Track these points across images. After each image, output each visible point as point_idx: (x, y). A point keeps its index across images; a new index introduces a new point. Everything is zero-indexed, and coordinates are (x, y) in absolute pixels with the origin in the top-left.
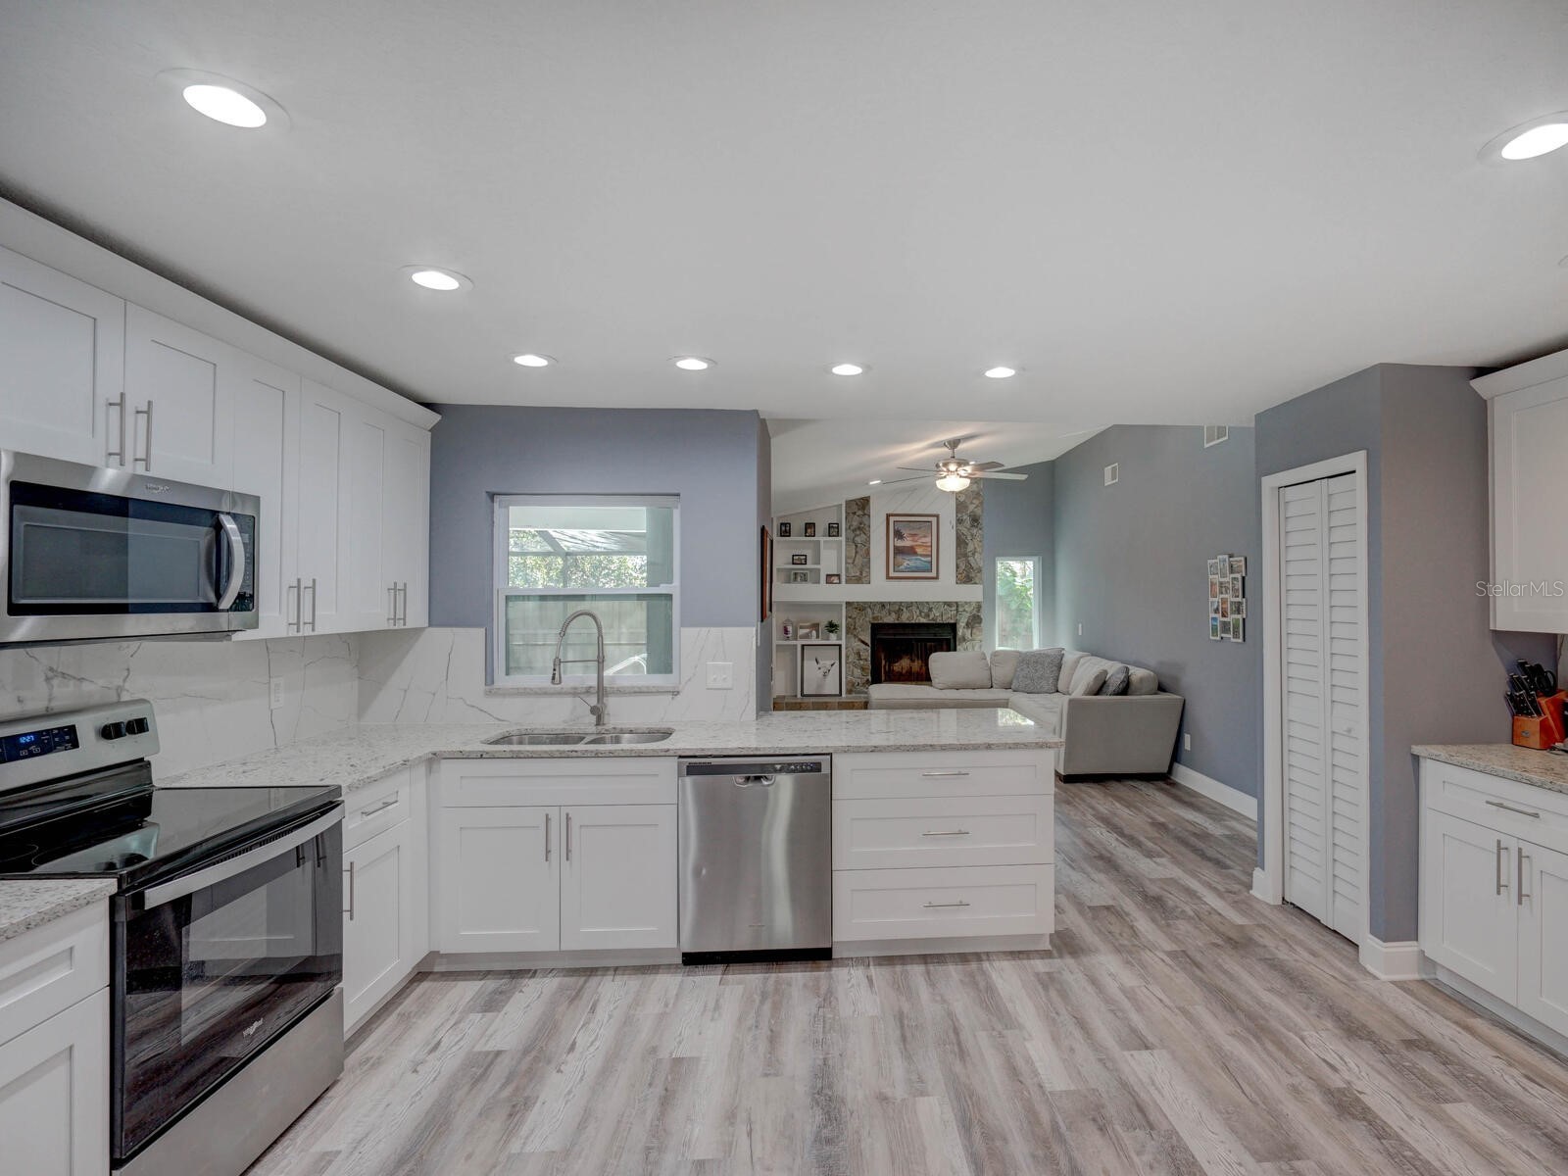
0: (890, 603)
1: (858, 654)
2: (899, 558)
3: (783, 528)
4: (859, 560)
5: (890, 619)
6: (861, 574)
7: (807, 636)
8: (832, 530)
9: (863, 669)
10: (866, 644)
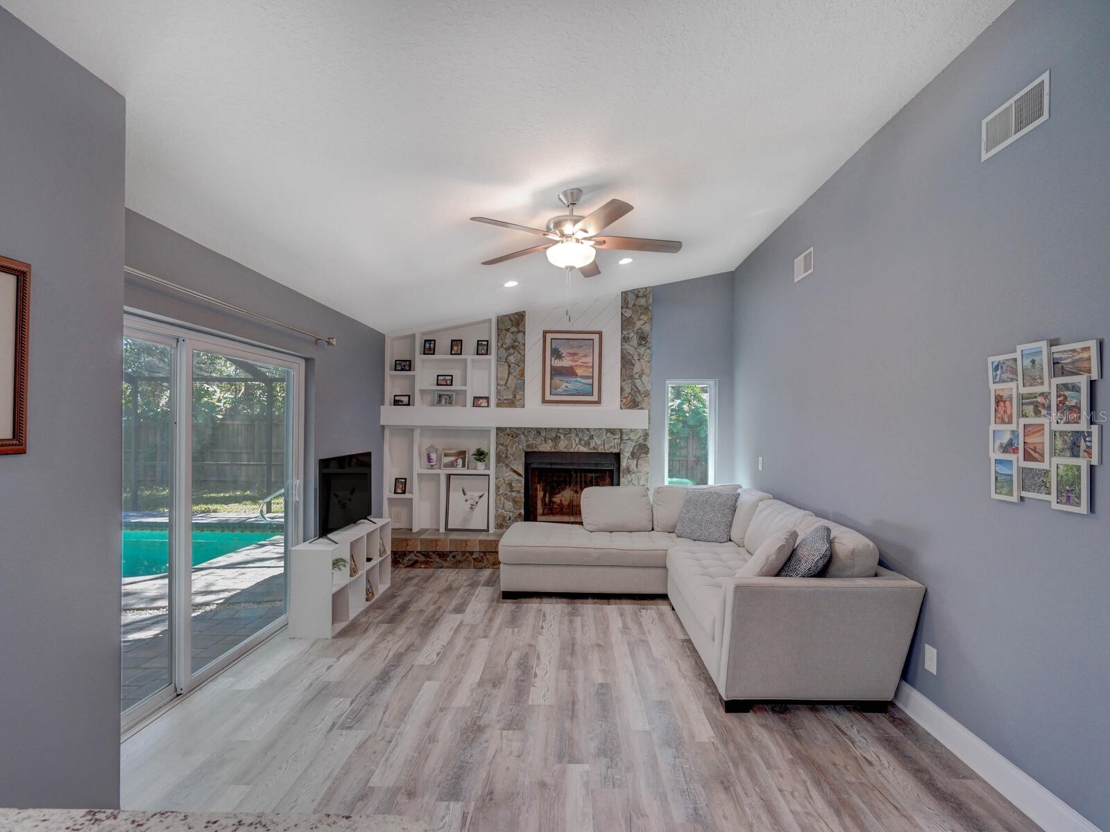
0: (546, 429)
1: (510, 485)
2: (557, 380)
3: (427, 345)
4: (512, 382)
5: (547, 447)
6: (515, 397)
7: (452, 465)
8: (480, 348)
9: (515, 502)
10: (520, 475)
